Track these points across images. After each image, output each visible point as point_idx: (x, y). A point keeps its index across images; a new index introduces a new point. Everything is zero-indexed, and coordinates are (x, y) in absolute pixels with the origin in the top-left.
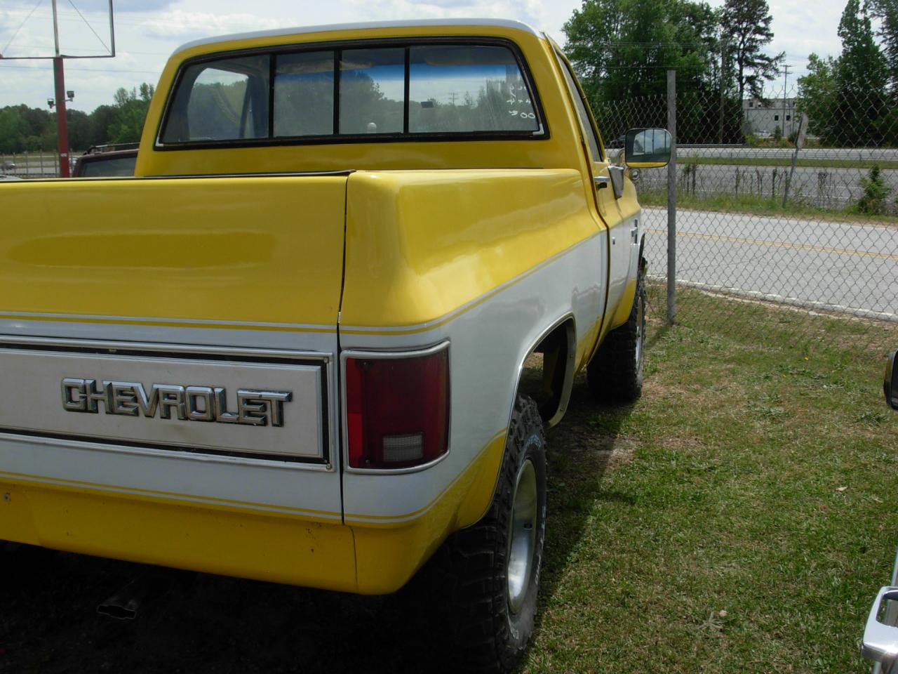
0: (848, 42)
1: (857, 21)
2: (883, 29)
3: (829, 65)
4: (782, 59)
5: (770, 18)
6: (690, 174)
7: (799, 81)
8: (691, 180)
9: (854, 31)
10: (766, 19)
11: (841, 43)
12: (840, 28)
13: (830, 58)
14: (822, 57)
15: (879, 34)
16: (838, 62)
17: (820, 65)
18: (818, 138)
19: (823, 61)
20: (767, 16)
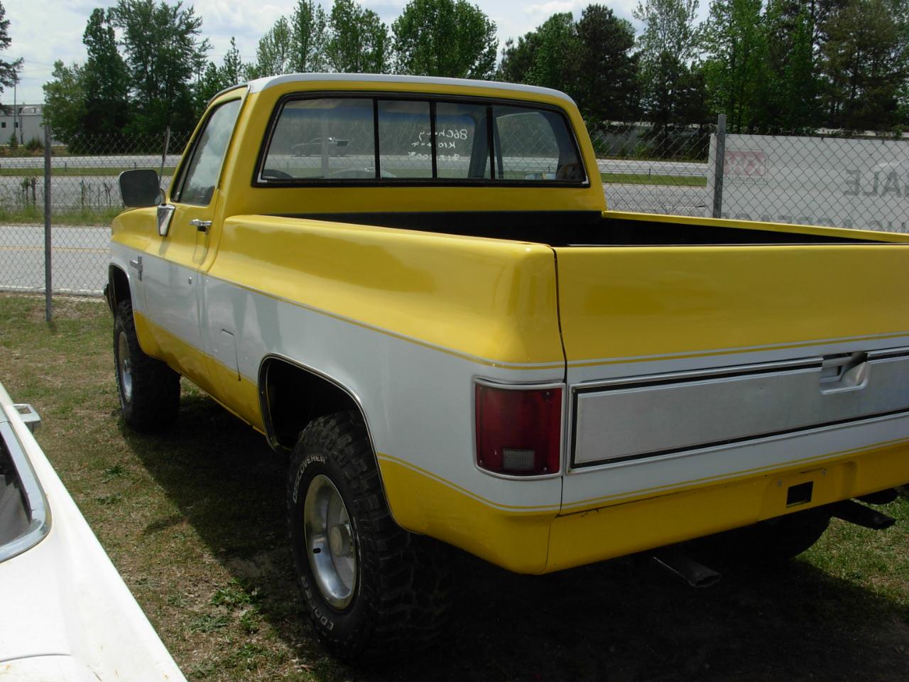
0: (93, 50)
1: (100, 30)
2: (126, 39)
3: (74, 72)
4: (20, 65)
5: (7, 22)
6: (30, 189)
7: (45, 88)
8: (30, 195)
9: (99, 40)
10: (4, 23)
11: (87, 51)
12: (85, 36)
13: (76, 66)
14: (68, 65)
15: (122, 43)
16: (84, 69)
17: (66, 72)
18: (67, 145)
19: (68, 69)
20: (4, 20)
